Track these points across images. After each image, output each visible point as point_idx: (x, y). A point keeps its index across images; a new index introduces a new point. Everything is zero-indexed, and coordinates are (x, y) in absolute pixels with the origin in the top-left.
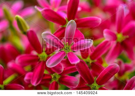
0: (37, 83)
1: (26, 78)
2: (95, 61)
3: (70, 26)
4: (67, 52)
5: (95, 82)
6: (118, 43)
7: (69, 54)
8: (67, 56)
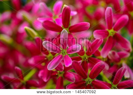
2: (91, 56)
3: (63, 34)
5: (88, 77)
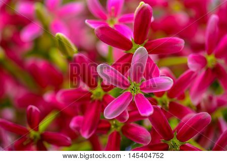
0: (89, 133)
1: (72, 125)
4: (134, 94)
5: (175, 137)
6: (208, 70)
7: (137, 96)
8: (134, 100)
